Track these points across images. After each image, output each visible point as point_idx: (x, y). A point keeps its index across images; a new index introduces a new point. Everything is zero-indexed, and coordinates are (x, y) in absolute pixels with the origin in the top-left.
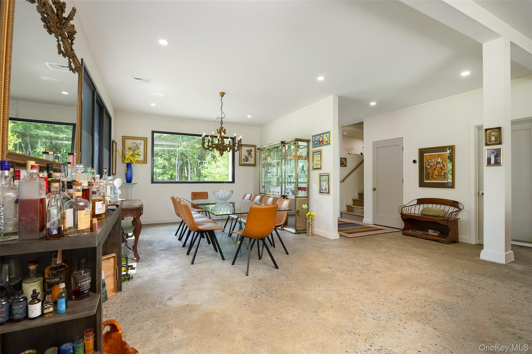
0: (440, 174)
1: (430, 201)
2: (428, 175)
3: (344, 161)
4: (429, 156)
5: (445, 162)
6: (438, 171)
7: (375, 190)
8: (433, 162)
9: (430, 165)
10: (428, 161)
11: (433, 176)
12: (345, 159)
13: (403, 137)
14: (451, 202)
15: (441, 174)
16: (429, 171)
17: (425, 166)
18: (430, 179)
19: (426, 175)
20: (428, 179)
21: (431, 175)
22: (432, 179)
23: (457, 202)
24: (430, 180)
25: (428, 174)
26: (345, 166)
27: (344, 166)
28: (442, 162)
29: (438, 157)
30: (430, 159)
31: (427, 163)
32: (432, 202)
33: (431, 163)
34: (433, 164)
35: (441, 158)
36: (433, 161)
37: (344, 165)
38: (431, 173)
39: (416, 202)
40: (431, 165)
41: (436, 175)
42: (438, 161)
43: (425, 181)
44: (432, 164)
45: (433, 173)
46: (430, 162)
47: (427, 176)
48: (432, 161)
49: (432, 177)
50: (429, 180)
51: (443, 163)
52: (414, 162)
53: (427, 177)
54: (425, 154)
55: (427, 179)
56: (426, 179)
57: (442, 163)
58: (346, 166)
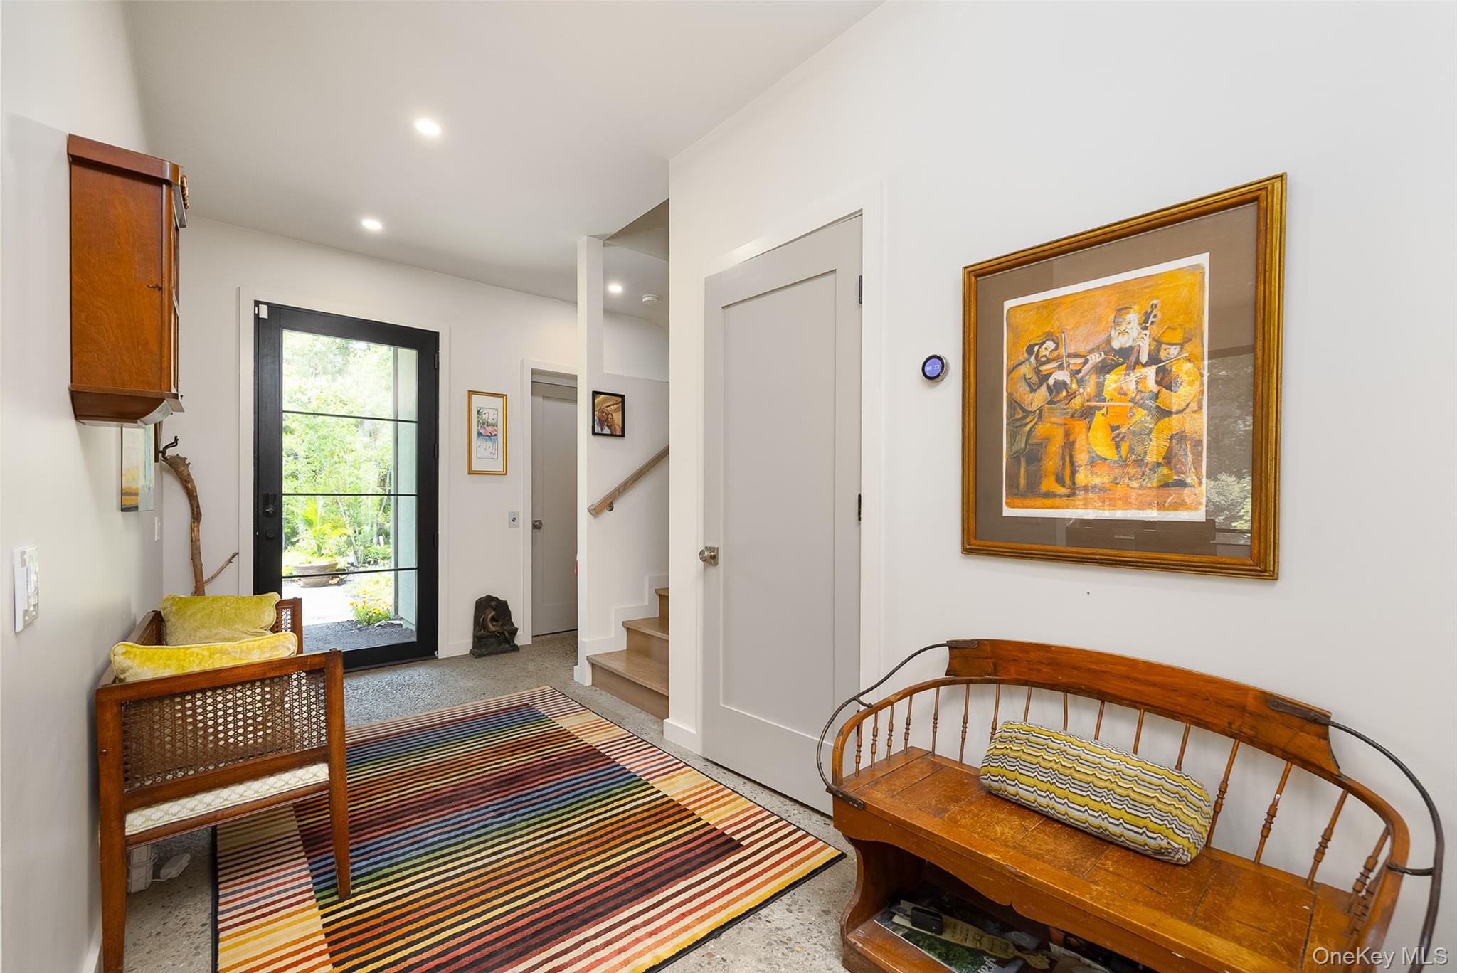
0: (1131, 451)
1: (1045, 669)
2: (1029, 462)
3: (611, 407)
4: (1045, 312)
5: (1187, 340)
6: (1113, 428)
7: (714, 558)
8: (1076, 356)
9: (1051, 381)
10: (1030, 350)
11: (1073, 473)
12: (620, 399)
13: (859, 213)
14: (1251, 703)
15: (1139, 449)
16: (1041, 429)
17: (1010, 395)
18: (1049, 495)
19: (1015, 458)
20: (1031, 491)
21: (1051, 463)
22: (1063, 491)
23: (1318, 722)
24: (1046, 501)
25: (1032, 455)
26: (619, 432)
27: (612, 435)
28: (1158, 343)
29: (1121, 311)
30: (1050, 336)
31: (1025, 370)
32: (1062, 679)
33: (1054, 365)
34: (1075, 373)
35: (1147, 315)
36: (1072, 351)
37: (609, 427)
38: (1055, 448)
39: (936, 665)
40: (1056, 382)
41: (1095, 461)
42: (1116, 344)
43: (1008, 512)
44: (1062, 375)
45: (1069, 446)
46: (1048, 361)
47: (1022, 470)
48: (1063, 351)
49: (1060, 480)
50: (1039, 501)
51: (1163, 355)
52: (933, 371)
53: (1022, 481)
54: (1008, 304)
55: (1023, 495)
56: (1015, 495)
57: (1154, 359)
58: (623, 435)
